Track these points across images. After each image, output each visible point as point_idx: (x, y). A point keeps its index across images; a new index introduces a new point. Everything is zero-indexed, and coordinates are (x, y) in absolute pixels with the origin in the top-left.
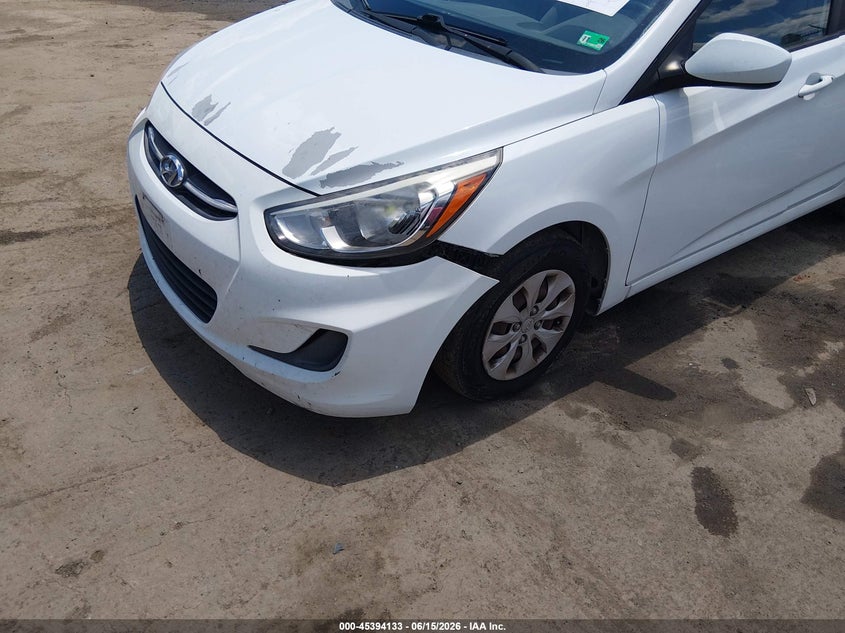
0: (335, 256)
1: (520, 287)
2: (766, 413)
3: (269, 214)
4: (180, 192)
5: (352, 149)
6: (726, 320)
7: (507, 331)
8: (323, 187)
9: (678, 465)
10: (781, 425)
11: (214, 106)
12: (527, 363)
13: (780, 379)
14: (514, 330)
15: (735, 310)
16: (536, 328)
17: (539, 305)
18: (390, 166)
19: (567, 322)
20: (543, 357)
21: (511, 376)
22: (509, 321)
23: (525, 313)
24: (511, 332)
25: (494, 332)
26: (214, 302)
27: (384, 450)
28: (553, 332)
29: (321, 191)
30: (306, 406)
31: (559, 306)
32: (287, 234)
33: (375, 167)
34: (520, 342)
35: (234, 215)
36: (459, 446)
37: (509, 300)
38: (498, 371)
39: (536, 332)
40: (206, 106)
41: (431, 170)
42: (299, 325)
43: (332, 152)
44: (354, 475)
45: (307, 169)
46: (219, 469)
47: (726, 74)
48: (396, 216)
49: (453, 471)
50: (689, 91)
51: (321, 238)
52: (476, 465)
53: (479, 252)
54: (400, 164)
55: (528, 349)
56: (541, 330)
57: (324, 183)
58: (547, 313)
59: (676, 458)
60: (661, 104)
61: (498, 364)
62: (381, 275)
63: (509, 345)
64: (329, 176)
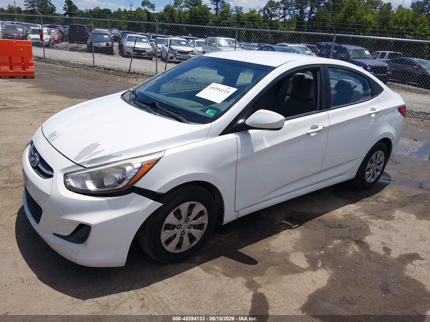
0: (90, 192)
1: (177, 208)
2: (296, 270)
3: (66, 176)
4: (36, 168)
5: (103, 150)
6: (289, 230)
7: (174, 228)
8: (88, 164)
9: (248, 292)
10: (301, 276)
11: (56, 135)
12: (186, 245)
13: (306, 256)
14: (177, 228)
15: (295, 226)
16: (189, 228)
17: (189, 217)
18: (117, 156)
19: (205, 226)
20: (195, 243)
21: (178, 251)
22: (174, 223)
23: (182, 221)
24: (176, 229)
25: (166, 229)
26: (41, 213)
27: (112, 284)
28: (199, 231)
29: (87, 166)
30: (74, 261)
31: (200, 218)
32: (72, 183)
33: (110, 156)
34: (181, 235)
35: (52, 176)
36: (148, 284)
37: (172, 214)
38: (171, 248)
39: (189, 230)
40: (54, 135)
41: (133, 158)
42: (72, 222)
43: (95, 151)
44: (94, 295)
45: (83, 157)
46: (32, 290)
47: (259, 125)
48: (118, 176)
49: (141, 294)
50: (250, 131)
51: (85, 185)
52: (153, 291)
53: (153, 191)
54: (121, 155)
55: (186, 239)
56: (192, 229)
57: (89, 163)
58: (194, 221)
59: (248, 289)
60: (237, 136)
61: (170, 244)
62: (108, 200)
63: (175, 235)
64: (91, 160)
